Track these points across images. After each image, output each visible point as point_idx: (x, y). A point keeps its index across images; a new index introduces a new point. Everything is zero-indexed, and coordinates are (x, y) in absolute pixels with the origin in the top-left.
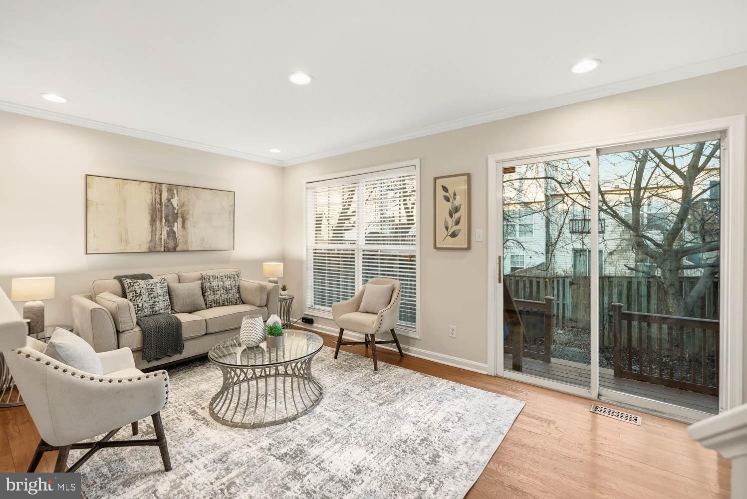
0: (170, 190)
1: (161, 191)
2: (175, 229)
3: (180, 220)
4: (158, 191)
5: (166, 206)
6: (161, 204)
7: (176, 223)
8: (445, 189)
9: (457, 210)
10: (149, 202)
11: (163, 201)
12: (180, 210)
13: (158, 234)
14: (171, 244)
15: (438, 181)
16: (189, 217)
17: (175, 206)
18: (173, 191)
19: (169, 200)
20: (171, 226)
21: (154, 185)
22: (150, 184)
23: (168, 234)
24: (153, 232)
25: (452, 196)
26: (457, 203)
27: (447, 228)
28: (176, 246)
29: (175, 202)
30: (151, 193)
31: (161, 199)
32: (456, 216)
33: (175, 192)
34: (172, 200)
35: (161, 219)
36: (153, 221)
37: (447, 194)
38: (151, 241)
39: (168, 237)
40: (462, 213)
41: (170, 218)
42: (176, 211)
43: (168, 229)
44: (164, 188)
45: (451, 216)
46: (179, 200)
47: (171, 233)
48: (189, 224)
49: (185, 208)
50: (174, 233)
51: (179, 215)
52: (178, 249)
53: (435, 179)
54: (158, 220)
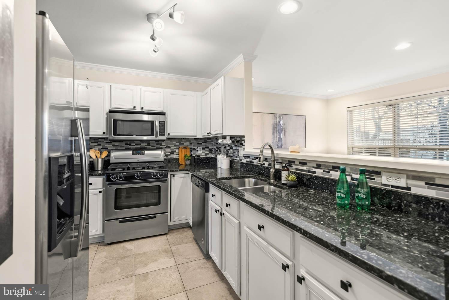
0: (280, 117)
1: (276, 118)
2: (282, 137)
3: (283, 132)
4: (275, 118)
5: (278, 125)
6: (276, 124)
7: (282, 134)
10: (272, 123)
11: (277, 123)
12: (283, 127)
13: (275, 139)
14: (280, 145)
16: (287, 130)
17: (282, 125)
18: (281, 117)
19: (279, 122)
20: (280, 135)
21: (274, 114)
22: (272, 114)
23: (279, 139)
24: (273, 138)
28: (282, 146)
29: (281, 123)
30: (273, 119)
31: (276, 121)
33: (282, 118)
34: (280, 122)
35: (276, 132)
36: (273, 133)
38: (273, 142)
39: (279, 140)
41: (280, 131)
42: (282, 127)
43: (279, 137)
44: (278, 116)
46: (283, 122)
47: (280, 139)
48: (287, 134)
49: (285, 126)
50: (281, 139)
51: (283, 129)
52: (283, 147)
54: (275, 132)
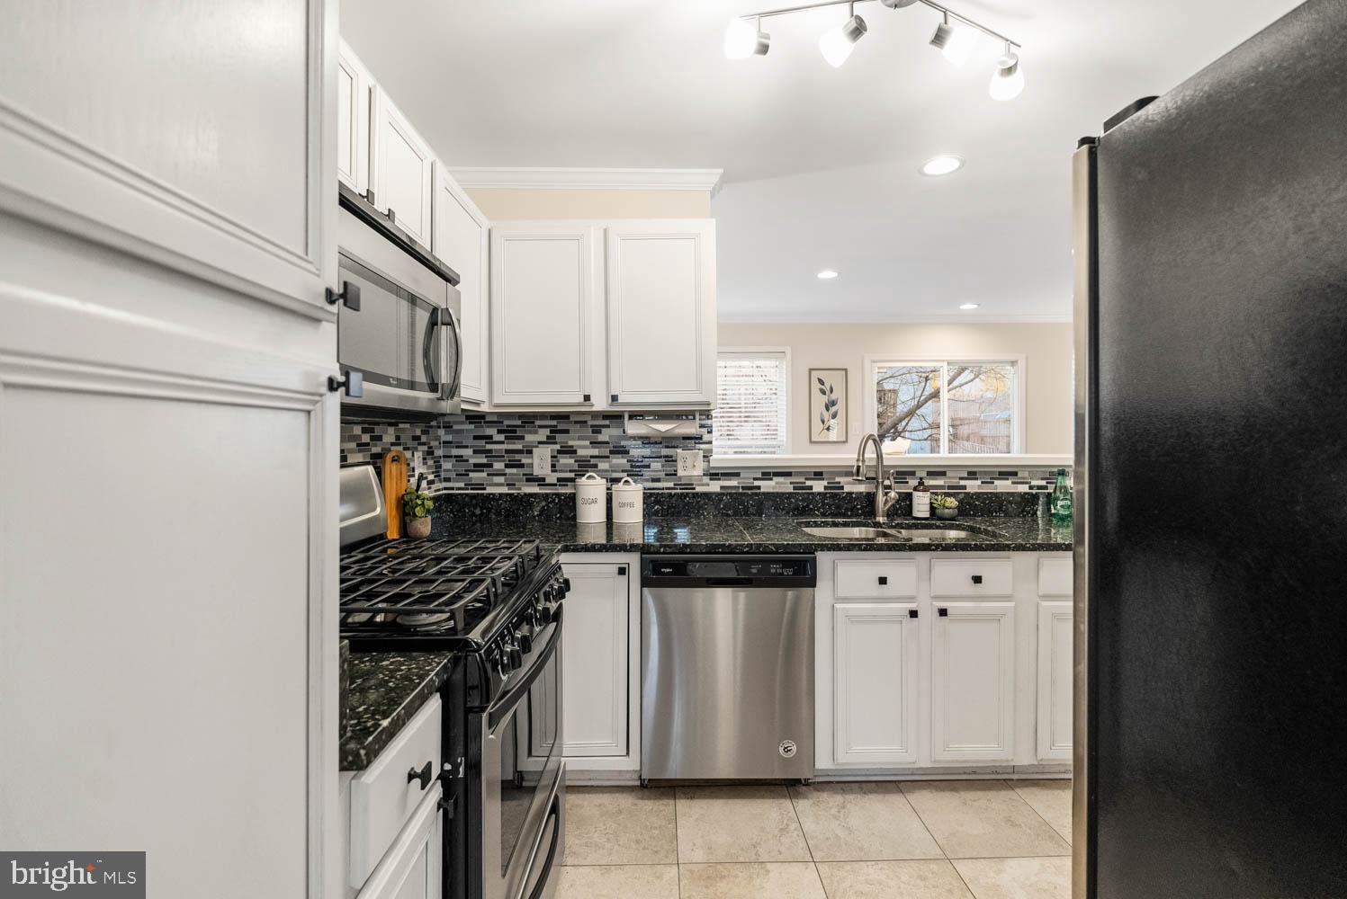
8: (821, 382)
9: (833, 403)
15: (813, 372)
25: (828, 389)
26: (833, 396)
27: (823, 422)
32: (833, 409)
37: (823, 387)
40: (840, 407)
45: (827, 409)
53: (811, 370)
